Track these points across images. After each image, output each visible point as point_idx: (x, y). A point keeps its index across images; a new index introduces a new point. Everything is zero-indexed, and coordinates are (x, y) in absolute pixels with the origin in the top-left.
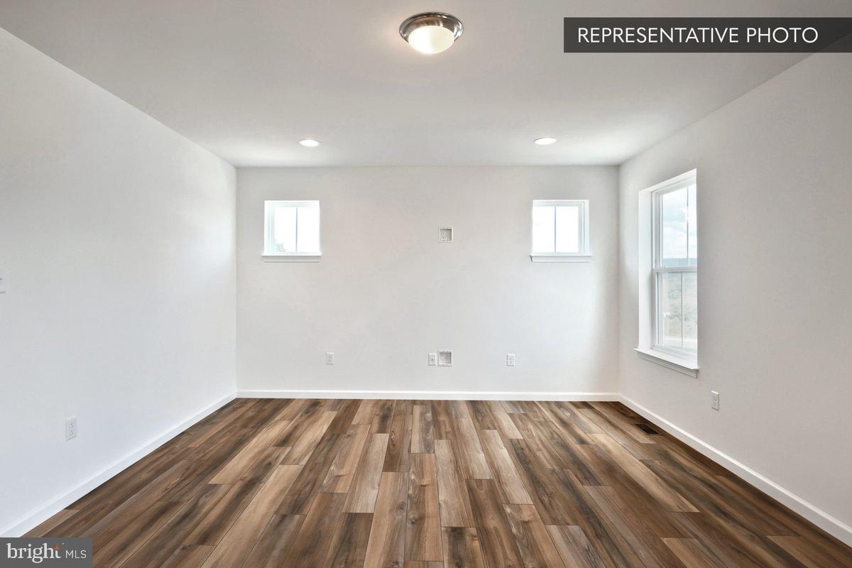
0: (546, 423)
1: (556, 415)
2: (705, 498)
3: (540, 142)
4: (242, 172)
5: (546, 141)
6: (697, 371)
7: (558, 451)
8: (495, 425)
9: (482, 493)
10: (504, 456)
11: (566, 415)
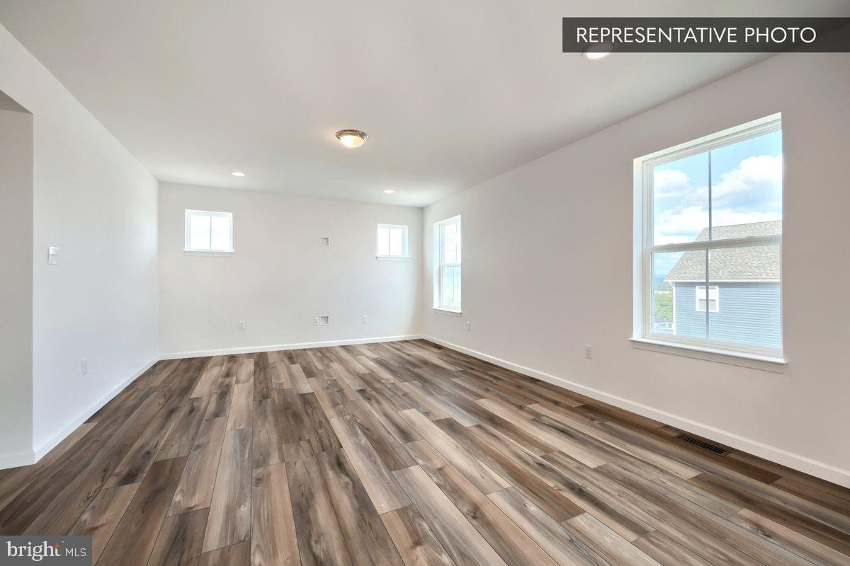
0: (388, 350)
1: (392, 347)
2: (465, 366)
3: (386, 191)
4: (162, 184)
5: (388, 192)
6: (461, 313)
7: (400, 360)
8: (361, 354)
9: (368, 378)
10: (372, 365)
11: (398, 347)
